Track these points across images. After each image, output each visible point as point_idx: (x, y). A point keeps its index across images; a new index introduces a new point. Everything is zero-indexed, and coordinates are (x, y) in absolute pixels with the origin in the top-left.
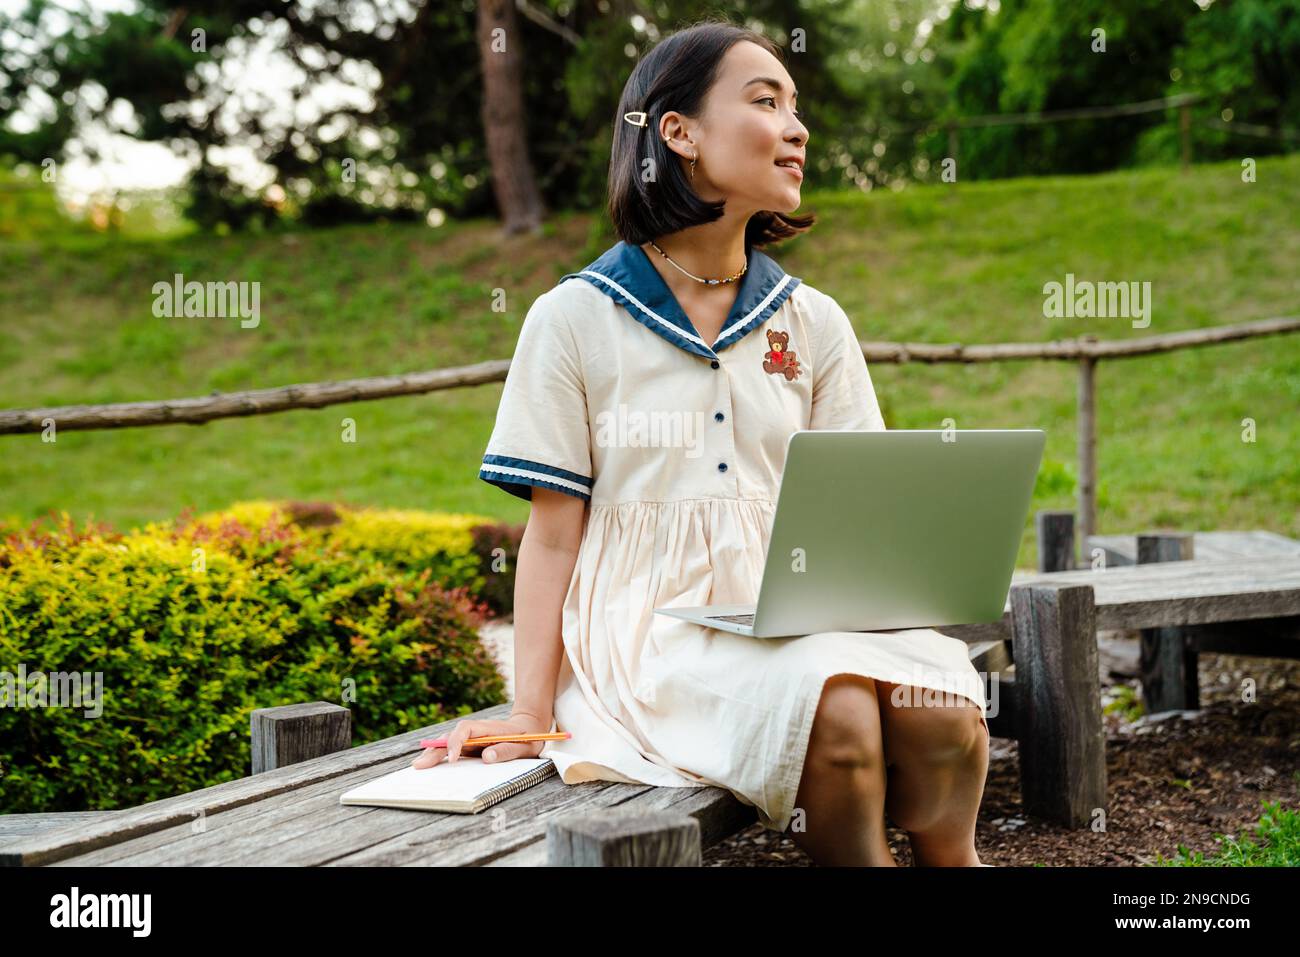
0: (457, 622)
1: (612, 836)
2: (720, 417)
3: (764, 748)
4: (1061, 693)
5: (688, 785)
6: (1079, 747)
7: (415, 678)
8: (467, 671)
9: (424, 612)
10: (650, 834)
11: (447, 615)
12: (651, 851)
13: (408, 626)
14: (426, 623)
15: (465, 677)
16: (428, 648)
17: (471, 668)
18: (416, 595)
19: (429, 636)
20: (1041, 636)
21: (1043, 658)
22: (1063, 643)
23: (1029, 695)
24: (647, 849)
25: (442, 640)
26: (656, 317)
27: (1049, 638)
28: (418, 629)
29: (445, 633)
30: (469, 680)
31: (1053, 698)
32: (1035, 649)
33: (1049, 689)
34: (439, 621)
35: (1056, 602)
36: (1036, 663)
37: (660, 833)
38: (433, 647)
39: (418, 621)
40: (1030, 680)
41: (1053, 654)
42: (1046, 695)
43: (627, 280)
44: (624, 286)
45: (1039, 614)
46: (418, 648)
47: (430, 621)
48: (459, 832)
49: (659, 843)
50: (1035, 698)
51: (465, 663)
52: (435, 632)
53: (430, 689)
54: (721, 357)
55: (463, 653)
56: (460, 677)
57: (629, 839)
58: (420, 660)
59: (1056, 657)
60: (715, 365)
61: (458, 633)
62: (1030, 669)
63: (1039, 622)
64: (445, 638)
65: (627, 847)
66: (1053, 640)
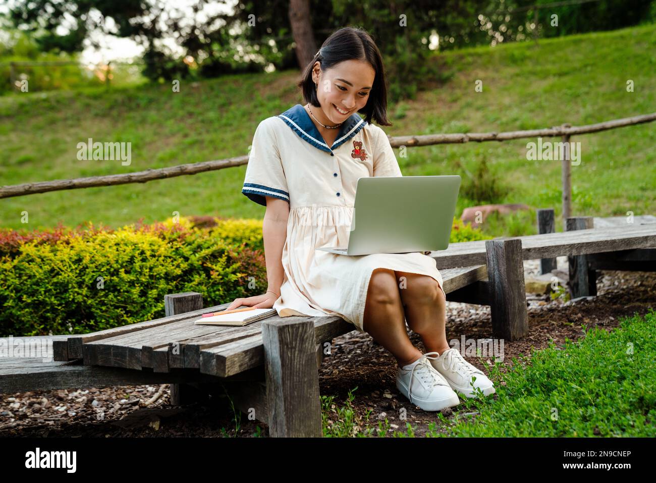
0: (257, 264)
1: (281, 325)
2: (335, 175)
3: (352, 297)
4: (506, 285)
5: (326, 316)
6: (514, 308)
7: (239, 288)
8: (261, 285)
9: (243, 260)
10: (296, 324)
11: (252, 262)
12: (296, 330)
13: (235, 266)
14: (242, 265)
15: (260, 288)
16: (244, 275)
17: (263, 284)
18: (239, 253)
19: (244, 270)
20: (498, 261)
21: (499, 271)
22: (507, 264)
23: (494, 287)
24: (294, 329)
25: (250, 272)
26: (308, 136)
27: (501, 262)
28: (239, 267)
29: (251, 269)
30: (263, 289)
31: (503, 287)
32: (496, 267)
33: (501, 283)
34: (249, 264)
35: (503, 246)
36: (496, 273)
37: (299, 324)
38: (246, 275)
39: (239, 264)
40: (494, 280)
41: (503, 268)
42: (501, 286)
43: (297, 120)
44: (296, 123)
45: (497, 252)
46: (239, 275)
47: (244, 264)
48: (235, 331)
49: (299, 327)
50: (496, 288)
51: (260, 281)
52: (246, 268)
53: (245, 293)
54: (334, 152)
55: (260, 278)
56: (258, 288)
57: (287, 326)
58: (240, 280)
59: (504, 271)
60: (332, 155)
61: (257, 269)
62: (494, 276)
63: (497, 255)
64: (251, 271)
65: (287, 329)
66: (503, 262)
